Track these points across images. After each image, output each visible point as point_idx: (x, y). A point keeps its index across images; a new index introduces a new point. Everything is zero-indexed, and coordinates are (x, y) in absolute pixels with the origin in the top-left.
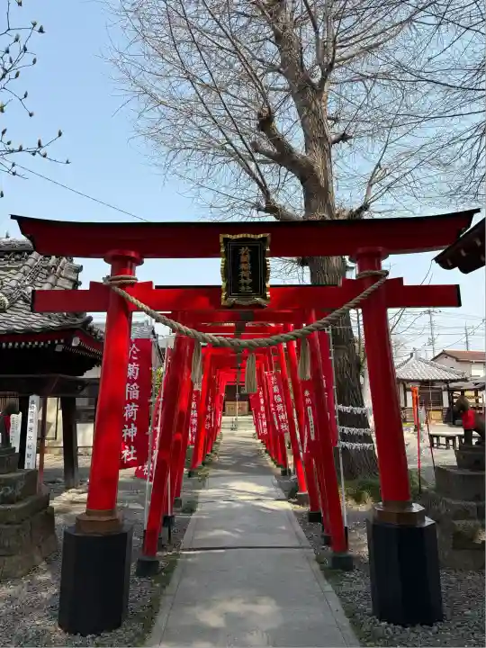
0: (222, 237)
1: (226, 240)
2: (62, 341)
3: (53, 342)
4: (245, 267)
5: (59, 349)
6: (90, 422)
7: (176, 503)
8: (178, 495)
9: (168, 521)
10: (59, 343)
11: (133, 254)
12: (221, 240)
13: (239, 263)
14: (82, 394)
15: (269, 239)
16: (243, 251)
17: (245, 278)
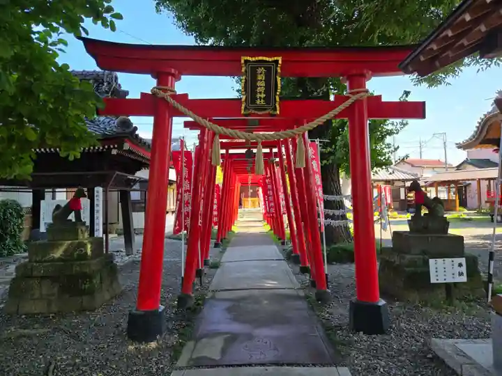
0: (243, 59)
1: (246, 61)
2: (116, 146)
3: (109, 147)
4: (261, 85)
5: (114, 152)
6: (141, 211)
7: (206, 263)
8: (207, 256)
9: (199, 274)
10: (114, 148)
11: (173, 71)
12: (243, 61)
13: (257, 81)
14: (134, 187)
15: (280, 62)
16: (259, 70)
17: (260, 93)
